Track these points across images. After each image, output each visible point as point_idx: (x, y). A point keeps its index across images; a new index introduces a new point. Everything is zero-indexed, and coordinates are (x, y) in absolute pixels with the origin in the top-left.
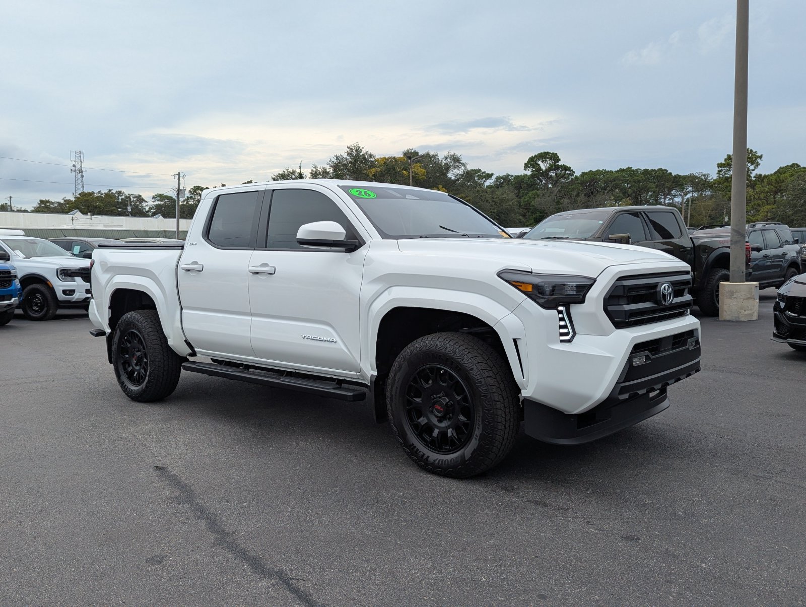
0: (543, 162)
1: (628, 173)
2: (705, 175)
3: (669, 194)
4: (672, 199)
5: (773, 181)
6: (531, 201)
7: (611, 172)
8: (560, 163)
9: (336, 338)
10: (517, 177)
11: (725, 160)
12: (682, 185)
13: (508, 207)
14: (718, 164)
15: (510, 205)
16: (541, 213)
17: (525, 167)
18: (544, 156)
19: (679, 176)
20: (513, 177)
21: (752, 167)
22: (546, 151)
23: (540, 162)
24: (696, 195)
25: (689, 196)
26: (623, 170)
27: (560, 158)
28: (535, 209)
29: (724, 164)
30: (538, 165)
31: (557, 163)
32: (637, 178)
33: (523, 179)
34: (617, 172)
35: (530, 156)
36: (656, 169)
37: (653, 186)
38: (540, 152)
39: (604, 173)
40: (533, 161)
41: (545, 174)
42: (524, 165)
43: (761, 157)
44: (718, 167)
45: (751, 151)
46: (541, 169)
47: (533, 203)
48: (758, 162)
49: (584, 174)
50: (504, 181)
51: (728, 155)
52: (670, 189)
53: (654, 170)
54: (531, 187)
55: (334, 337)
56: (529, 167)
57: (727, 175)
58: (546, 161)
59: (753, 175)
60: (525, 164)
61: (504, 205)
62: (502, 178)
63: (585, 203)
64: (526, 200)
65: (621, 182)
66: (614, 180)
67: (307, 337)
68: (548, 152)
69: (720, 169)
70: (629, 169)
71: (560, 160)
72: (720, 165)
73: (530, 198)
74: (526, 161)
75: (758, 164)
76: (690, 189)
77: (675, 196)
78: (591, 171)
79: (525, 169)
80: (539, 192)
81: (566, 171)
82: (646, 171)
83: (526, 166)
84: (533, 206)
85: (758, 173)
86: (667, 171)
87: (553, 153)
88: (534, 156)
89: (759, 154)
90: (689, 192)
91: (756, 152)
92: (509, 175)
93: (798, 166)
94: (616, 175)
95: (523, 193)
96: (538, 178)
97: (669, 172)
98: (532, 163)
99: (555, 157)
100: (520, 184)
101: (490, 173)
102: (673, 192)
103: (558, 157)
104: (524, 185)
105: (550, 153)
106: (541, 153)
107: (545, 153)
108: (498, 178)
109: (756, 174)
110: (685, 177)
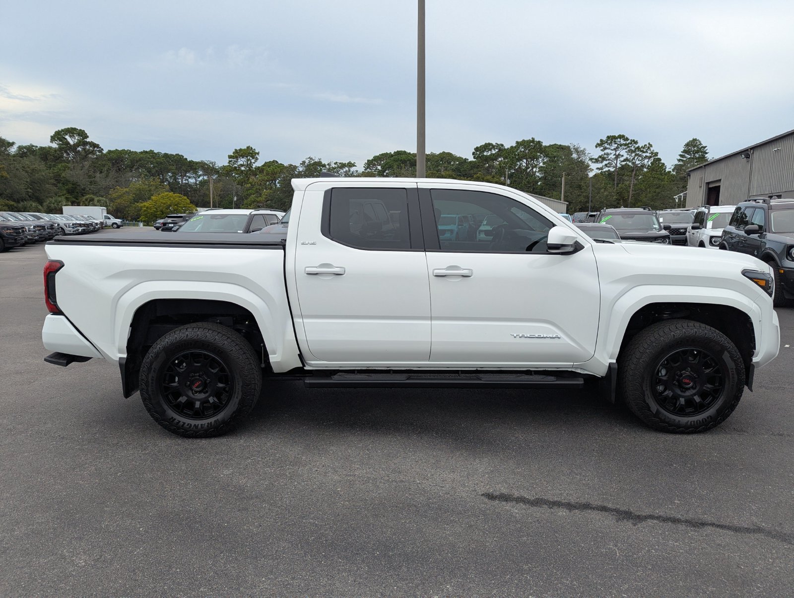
0: (70, 136)
1: (150, 155)
2: (212, 163)
3: (185, 176)
4: (187, 180)
5: (270, 172)
6: (61, 173)
7: (136, 153)
8: (88, 140)
9: (560, 334)
10: (42, 149)
11: (234, 153)
12: (196, 169)
13: (41, 177)
14: (229, 156)
15: (43, 176)
16: (73, 184)
17: (51, 140)
18: (71, 131)
19: (193, 161)
20: (37, 148)
21: (253, 161)
22: (73, 127)
23: (67, 137)
24: (206, 178)
25: (201, 178)
26: (146, 152)
27: (88, 135)
28: (67, 180)
29: (233, 156)
30: (66, 139)
31: (85, 140)
32: (159, 160)
33: (49, 151)
34: (141, 153)
35: (57, 130)
36: (174, 154)
37: (174, 168)
38: (66, 127)
39: (129, 152)
40: (60, 135)
41: (73, 148)
42: (50, 138)
43: (258, 154)
44: (229, 158)
45: (251, 148)
46: (69, 143)
47: (63, 175)
48: (257, 157)
49: (110, 152)
50: (28, 152)
51: (235, 150)
52: (186, 172)
53: (173, 155)
54: (58, 159)
55: (557, 333)
56: (56, 140)
57: (235, 165)
58: (73, 136)
59: (254, 167)
60: (52, 137)
61: (37, 175)
62: (25, 147)
63: (116, 178)
64: (55, 171)
65: (146, 162)
66: (140, 160)
67: (521, 335)
68: (75, 128)
69: (230, 160)
70: (152, 152)
71: (88, 137)
72: (230, 157)
73: (60, 170)
74: (52, 134)
75: (257, 159)
76: (201, 173)
77: (190, 178)
78: (117, 150)
79: (52, 142)
80: (69, 165)
81: (94, 147)
82: (166, 155)
83: (53, 139)
84: (64, 177)
85: (257, 166)
86: (183, 156)
87: (80, 130)
88: (60, 130)
89: (257, 151)
90: (200, 175)
91: (255, 149)
92: (33, 146)
93: (277, 162)
94: (142, 156)
95: (50, 165)
96: (66, 152)
97: (184, 157)
98: (58, 136)
99: (82, 134)
100: (46, 156)
101: (11, 141)
102: (188, 174)
103: (86, 134)
104: (50, 157)
105: (77, 129)
106: (68, 128)
107: (72, 128)
108: (20, 148)
109: (256, 166)
110: (197, 163)
